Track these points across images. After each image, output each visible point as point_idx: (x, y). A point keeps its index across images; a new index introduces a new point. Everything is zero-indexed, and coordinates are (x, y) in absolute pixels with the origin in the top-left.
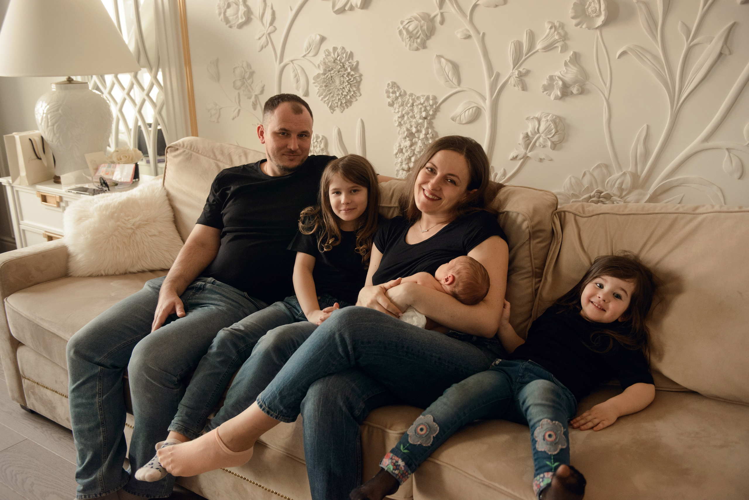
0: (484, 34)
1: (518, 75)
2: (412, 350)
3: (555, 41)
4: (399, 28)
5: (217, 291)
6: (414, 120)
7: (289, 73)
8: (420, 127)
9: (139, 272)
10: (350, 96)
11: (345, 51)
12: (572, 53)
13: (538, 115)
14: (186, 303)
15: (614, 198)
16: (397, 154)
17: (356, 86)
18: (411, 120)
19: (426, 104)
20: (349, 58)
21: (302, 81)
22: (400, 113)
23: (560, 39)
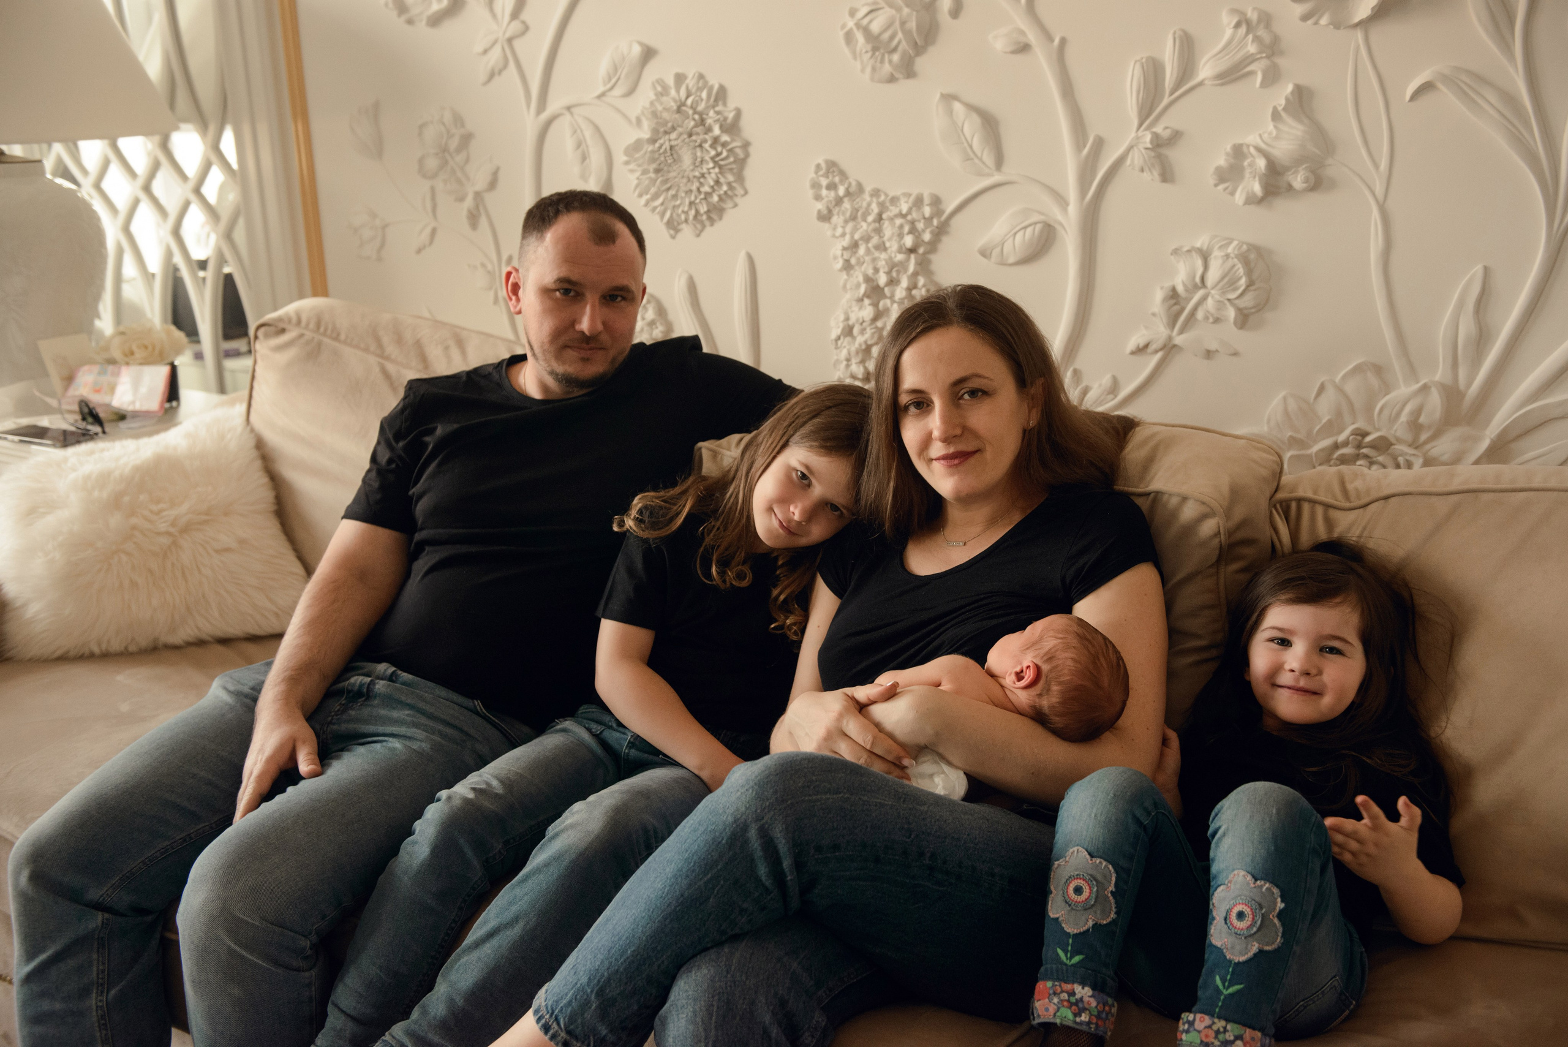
0: (1063, 41)
1: (1151, 142)
2: (945, 862)
3: (1248, 57)
4: (843, 26)
5: (403, 698)
6: (883, 256)
7: (562, 139)
8: (898, 272)
9: (189, 644)
10: (720, 196)
11: (706, 83)
12: (1290, 88)
13: (1201, 242)
14: (324, 732)
15: (1399, 447)
16: (839, 338)
17: (735, 171)
18: (876, 254)
19: (915, 215)
20: (716, 100)
21: (596, 157)
22: (848, 237)
23: (1260, 52)
